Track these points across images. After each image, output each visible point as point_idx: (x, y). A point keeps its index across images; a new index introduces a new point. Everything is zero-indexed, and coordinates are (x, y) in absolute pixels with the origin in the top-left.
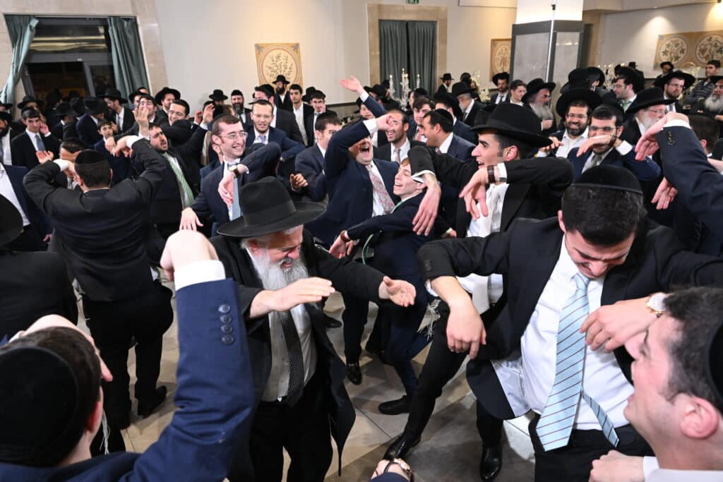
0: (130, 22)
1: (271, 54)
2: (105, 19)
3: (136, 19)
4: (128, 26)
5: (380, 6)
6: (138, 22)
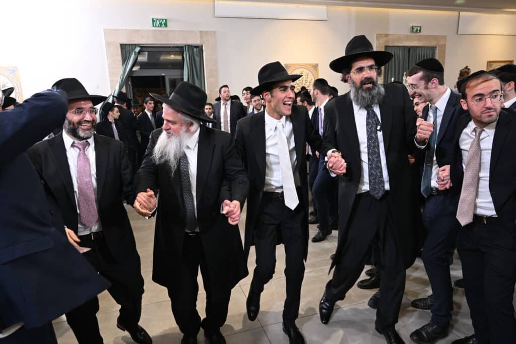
0: (198, 49)
1: (295, 71)
2: (182, 47)
3: (202, 47)
4: (196, 52)
5: (387, 35)
6: (204, 49)
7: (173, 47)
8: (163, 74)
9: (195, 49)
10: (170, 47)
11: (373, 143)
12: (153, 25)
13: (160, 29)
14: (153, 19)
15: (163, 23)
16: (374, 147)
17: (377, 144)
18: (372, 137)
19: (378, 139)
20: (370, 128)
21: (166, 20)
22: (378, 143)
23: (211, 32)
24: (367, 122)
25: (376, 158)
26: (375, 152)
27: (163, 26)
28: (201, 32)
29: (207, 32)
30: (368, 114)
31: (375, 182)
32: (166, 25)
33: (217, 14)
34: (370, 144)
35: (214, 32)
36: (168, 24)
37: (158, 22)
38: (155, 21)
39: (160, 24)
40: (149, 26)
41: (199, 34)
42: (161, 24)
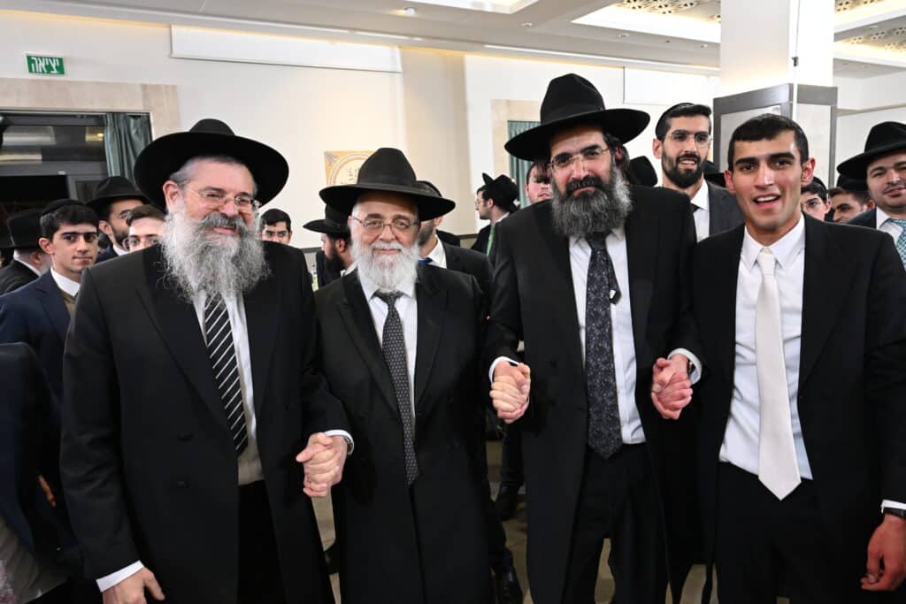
0: (139, 121)
1: (347, 166)
2: (102, 116)
3: (148, 117)
4: (135, 126)
5: (508, 102)
6: (152, 121)
7: (82, 117)
8: (62, 173)
9: (132, 121)
10: (75, 116)
11: (599, 328)
12: (31, 71)
13: (47, 77)
14: (29, 58)
15: (54, 66)
16: (602, 337)
17: (607, 330)
18: (597, 314)
19: (610, 320)
20: (595, 293)
21: (61, 60)
22: (610, 329)
23: (167, 87)
24: (589, 276)
25: (605, 363)
26: (602, 349)
27: (55, 71)
28: (144, 87)
29: (157, 88)
30: (593, 258)
31: (600, 420)
32: (61, 70)
33: (177, 52)
34: (592, 330)
35: (174, 87)
36: (67, 67)
37: (42, 64)
38: (34, 61)
39: (46, 67)
40: (20, 72)
41: (139, 90)
42: (49, 68)
